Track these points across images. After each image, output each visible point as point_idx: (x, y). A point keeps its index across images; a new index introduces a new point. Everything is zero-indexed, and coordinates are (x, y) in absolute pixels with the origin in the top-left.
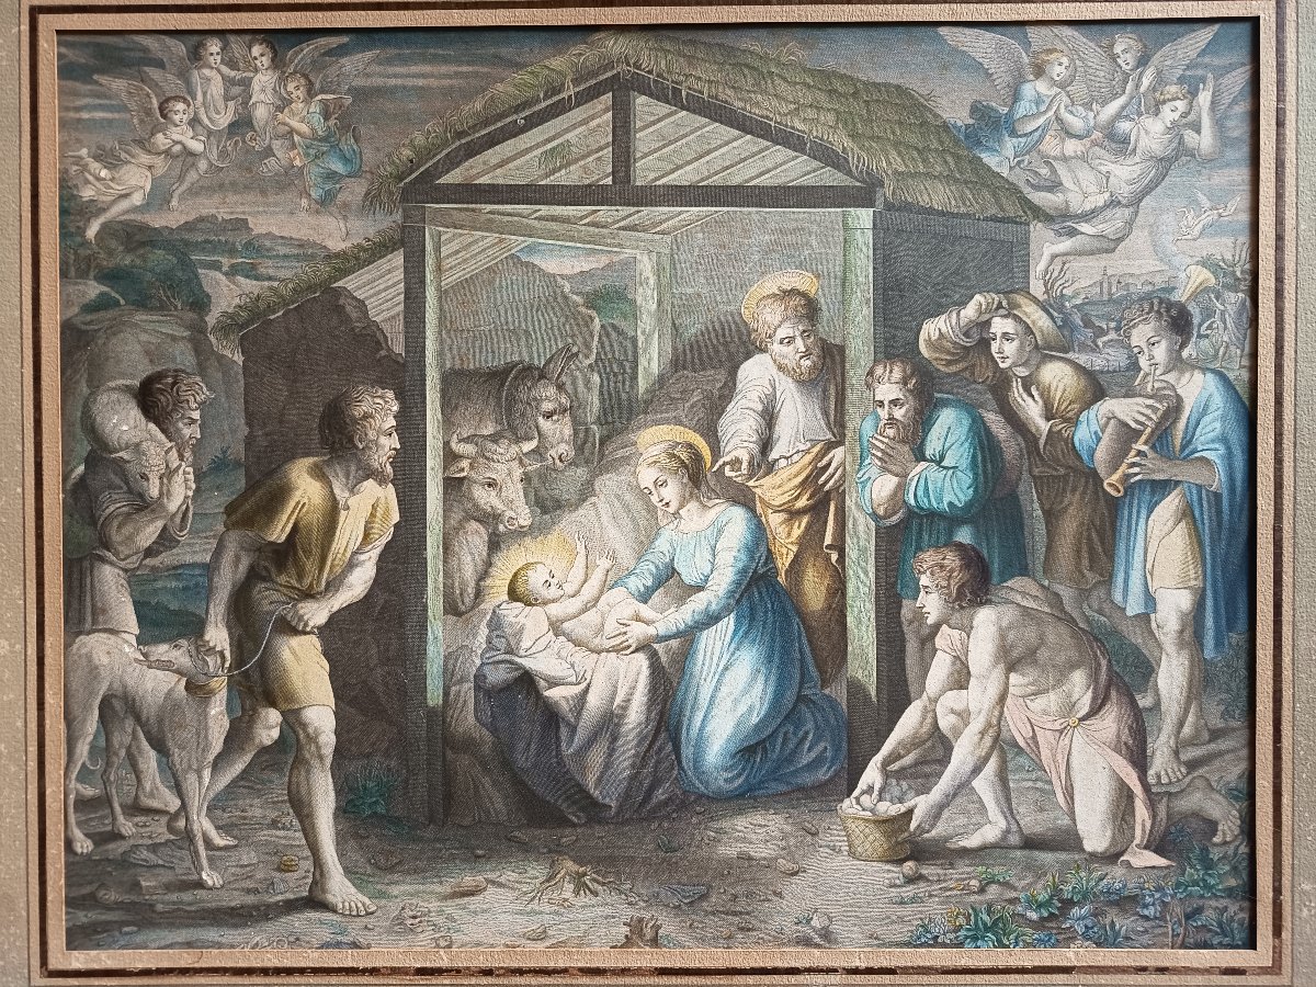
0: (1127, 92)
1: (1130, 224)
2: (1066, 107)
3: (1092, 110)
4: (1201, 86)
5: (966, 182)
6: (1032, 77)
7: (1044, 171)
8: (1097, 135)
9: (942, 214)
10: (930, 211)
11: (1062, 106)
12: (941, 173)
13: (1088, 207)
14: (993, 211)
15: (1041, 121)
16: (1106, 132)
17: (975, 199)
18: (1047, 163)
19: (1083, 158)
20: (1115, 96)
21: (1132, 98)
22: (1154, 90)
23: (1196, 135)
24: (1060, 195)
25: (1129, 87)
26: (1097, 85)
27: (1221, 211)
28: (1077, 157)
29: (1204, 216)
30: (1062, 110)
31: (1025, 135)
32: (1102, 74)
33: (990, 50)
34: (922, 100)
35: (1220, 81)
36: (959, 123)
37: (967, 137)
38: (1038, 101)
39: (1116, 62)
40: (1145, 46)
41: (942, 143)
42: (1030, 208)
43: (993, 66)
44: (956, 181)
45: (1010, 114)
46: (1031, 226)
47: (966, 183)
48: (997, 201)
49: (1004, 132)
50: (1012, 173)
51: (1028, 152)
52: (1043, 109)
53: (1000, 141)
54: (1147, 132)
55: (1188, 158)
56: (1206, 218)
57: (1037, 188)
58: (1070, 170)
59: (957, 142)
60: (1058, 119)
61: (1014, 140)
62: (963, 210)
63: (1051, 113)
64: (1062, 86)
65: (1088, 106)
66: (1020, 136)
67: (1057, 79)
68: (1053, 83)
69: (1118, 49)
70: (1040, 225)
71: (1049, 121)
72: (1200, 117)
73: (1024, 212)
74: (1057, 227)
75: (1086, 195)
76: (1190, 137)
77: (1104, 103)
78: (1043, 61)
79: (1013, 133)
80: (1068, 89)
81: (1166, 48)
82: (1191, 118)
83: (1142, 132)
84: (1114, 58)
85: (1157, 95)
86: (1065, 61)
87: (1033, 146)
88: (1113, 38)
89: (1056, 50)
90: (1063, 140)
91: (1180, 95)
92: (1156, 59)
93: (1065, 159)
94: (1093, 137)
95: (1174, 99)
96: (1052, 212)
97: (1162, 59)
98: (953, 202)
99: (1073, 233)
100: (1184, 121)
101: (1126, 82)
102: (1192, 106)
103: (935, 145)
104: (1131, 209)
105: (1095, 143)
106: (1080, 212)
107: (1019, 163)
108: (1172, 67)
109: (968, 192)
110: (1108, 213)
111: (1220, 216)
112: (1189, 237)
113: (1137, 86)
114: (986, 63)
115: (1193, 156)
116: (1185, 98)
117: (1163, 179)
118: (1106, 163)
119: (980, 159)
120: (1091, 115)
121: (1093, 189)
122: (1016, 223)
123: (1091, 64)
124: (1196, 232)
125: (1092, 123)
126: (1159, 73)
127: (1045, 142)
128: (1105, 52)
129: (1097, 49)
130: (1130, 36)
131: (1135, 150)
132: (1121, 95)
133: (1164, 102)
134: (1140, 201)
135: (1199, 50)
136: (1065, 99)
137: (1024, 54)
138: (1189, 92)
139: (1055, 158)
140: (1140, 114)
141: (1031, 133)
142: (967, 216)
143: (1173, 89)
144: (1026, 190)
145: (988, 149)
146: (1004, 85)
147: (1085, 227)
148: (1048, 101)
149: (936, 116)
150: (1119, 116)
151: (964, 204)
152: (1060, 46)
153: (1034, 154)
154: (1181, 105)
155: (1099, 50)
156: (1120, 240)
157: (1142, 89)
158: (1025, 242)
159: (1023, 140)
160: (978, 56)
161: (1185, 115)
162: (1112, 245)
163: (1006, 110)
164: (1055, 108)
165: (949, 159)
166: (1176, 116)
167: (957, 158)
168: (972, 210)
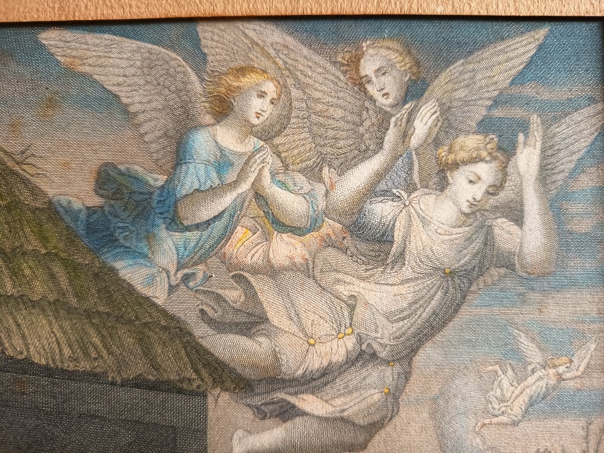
0: (387, 146)
1: (394, 397)
2: (273, 175)
3: (320, 180)
4: (521, 137)
5: (89, 314)
6: (208, 119)
7: (234, 295)
8: (330, 227)
9: (47, 371)
10: (25, 366)
11: (266, 173)
12: (44, 298)
13: (315, 362)
14: (138, 368)
15: (227, 200)
16: (348, 221)
17: (105, 346)
18: (239, 279)
19: (307, 270)
20: (364, 155)
21: (396, 158)
22: (437, 143)
23: (514, 228)
24: (262, 339)
25: (391, 136)
26: (331, 133)
27: (561, 369)
28: (293, 268)
29: (530, 380)
30: (267, 180)
31: (197, 227)
32: (339, 113)
33: (132, 70)
34: (10, 164)
35: (554, 129)
36: (77, 205)
37: (91, 229)
38: (222, 162)
39: (365, 92)
40: (418, 64)
41: (44, 240)
42: (207, 365)
43: (137, 99)
44: (70, 310)
45: (167, 190)
46: (210, 399)
47: (89, 317)
48: (147, 352)
49: (159, 221)
50: (174, 297)
51: (203, 260)
52: (231, 176)
53: (150, 237)
54: (425, 222)
55: (502, 271)
56: (536, 383)
57: (220, 326)
58: (283, 293)
59: (71, 238)
60: (259, 196)
61: (177, 235)
62: (84, 365)
63: (245, 187)
64: (267, 134)
65: (313, 173)
66: (188, 229)
67: (255, 121)
68: (250, 130)
69: (368, 67)
70: (225, 396)
71: (242, 198)
72: (520, 193)
73: (196, 371)
74: (257, 401)
75: (311, 341)
76: (503, 229)
77: (345, 166)
78: (231, 90)
79: (175, 223)
80: (277, 141)
81: (457, 67)
82: (503, 196)
83: (416, 222)
84: (360, 84)
85: (443, 152)
86: (270, 88)
87: (212, 247)
88: (359, 48)
89: (252, 69)
90: (267, 237)
91: (484, 154)
92: (440, 85)
93: (271, 271)
94: (324, 230)
95: (475, 160)
96: (247, 373)
97: (450, 86)
98: (67, 352)
99: (287, 412)
100: (492, 201)
101: (383, 126)
102: (505, 174)
103: (33, 244)
104: (397, 368)
105: (328, 243)
106: (300, 372)
107: (186, 278)
108: (466, 103)
109: (92, 332)
110: (353, 377)
111: (560, 378)
112: (504, 419)
113: (405, 136)
114: (124, 95)
115: (511, 266)
116: (494, 158)
117: (456, 311)
118: (348, 279)
119: (113, 271)
120: (320, 189)
121: (324, 328)
122: (180, 391)
123: (318, 95)
124: (517, 408)
125: (322, 204)
126: (445, 111)
127: (234, 239)
128: (345, 73)
129: (329, 66)
130: (390, 44)
131: (402, 254)
132: (375, 152)
133: (456, 165)
134: (414, 351)
135: (514, 72)
136: (271, 159)
137: (193, 77)
138: (499, 148)
139: (255, 271)
140: (411, 188)
141: (208, 223)
142: (93, 377)
143: (471, 142)
144: (201, 331)
145: (130, 252)
146: (158, 134)
147: (310, 403)
148: (239, 163)
149: (35, 191)
150: (372, 191)
151: (86, 354)
152: (260, 62)
153: (214, 261)
154: (486, 171)
155: (333, 69)
156: (374, 428)
157: (414, 142)
158: (198, 430)
159: (193, 236)
160: (110, 82)
161: (495, 189)
162: (361, 439)
163: (161, 179)
164: (252, 178)
165: (58, 269)
166: (478, 191)
167: (72, 268)
168: (99, 367)
